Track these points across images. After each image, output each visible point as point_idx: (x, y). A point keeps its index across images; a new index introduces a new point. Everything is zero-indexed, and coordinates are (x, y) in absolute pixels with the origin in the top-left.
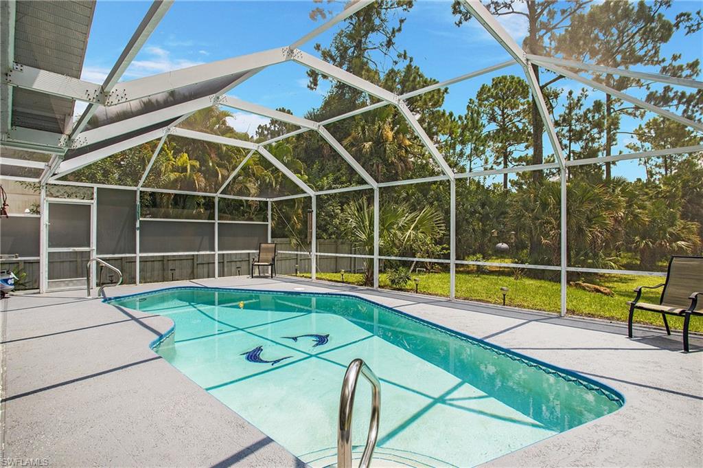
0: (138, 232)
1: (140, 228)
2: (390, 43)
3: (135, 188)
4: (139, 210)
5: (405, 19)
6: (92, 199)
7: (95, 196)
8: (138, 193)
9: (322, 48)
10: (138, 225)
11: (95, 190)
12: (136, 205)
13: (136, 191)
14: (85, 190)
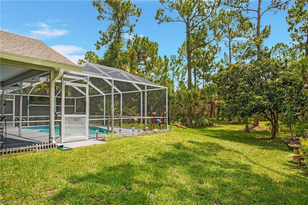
0: (28, 109)
1: (29, 108)
2: (131, 30)
3: (27, 95)
4: (29, 102)
5: (138, 20)
6: (13, 99)
7: (14, 98)
8: (28, 97)
9: (102, 32)
10: (28, 107)
11: (14, 96)
12: (27, 101)
13: (27, 96)
14: (11, 96)
